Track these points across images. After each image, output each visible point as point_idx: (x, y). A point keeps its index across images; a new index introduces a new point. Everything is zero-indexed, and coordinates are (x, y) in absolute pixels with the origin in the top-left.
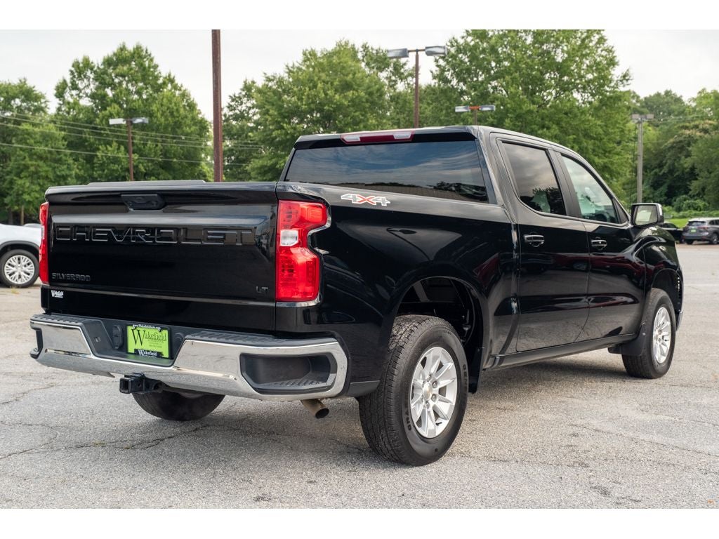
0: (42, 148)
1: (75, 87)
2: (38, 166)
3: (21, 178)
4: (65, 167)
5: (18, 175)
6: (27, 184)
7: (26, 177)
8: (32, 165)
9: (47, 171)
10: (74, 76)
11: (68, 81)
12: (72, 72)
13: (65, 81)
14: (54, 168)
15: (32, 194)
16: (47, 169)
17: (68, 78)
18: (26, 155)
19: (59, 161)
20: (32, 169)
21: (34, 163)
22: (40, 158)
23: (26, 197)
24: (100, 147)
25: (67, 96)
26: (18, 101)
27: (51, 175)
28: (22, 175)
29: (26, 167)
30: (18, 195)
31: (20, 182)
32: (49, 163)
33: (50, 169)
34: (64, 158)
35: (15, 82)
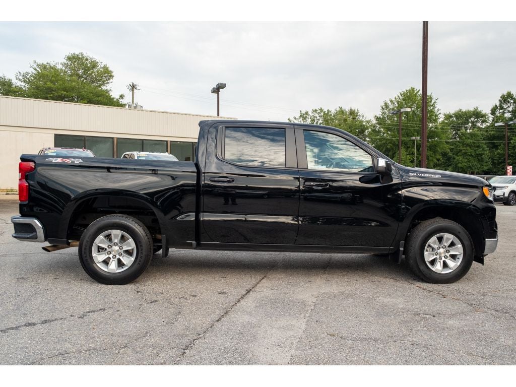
0: (469, 141)
1: (502, 108)
2: (467, 149)
3: (458, 156)
4: (481, 149)
5: (457, 154)
6: (461, 159)
7: (460, 155)
8: (464, 149)
9: (471, 152)
10: (502, 103)
11: (498, 105)
12: (500, 101)
13: (496, 106)
14: (475, 150)
15: (463, 164)
16: (471, 151)
17: (498, 104)
18: (461, 145)
19: (478, 147)
20: (463, 151)
21: (465, 148)
22: (468, 145)
23: (460, 165)
24: (513, 138)
25: (498, 114)
26: (472, 119)
27: (473, 154)
28: (458, 155)
29: (461, 151)
30: (456, 164)
31: (457, 158)
32: (473, 148)
33: (473, 151)
34: (481, 145)
35: (472, 109)
